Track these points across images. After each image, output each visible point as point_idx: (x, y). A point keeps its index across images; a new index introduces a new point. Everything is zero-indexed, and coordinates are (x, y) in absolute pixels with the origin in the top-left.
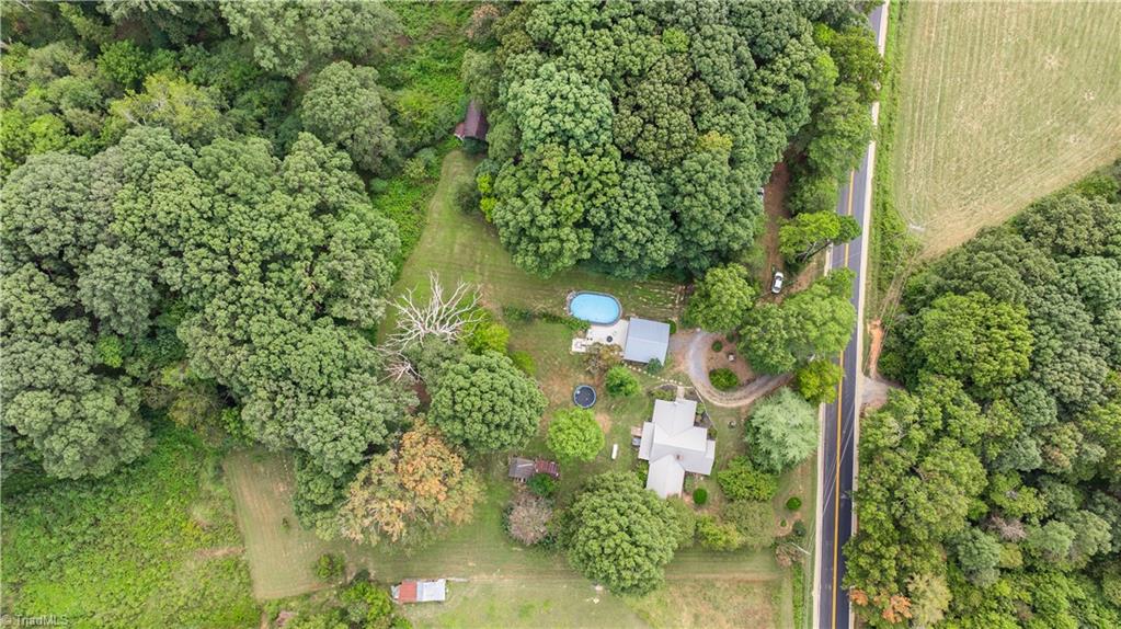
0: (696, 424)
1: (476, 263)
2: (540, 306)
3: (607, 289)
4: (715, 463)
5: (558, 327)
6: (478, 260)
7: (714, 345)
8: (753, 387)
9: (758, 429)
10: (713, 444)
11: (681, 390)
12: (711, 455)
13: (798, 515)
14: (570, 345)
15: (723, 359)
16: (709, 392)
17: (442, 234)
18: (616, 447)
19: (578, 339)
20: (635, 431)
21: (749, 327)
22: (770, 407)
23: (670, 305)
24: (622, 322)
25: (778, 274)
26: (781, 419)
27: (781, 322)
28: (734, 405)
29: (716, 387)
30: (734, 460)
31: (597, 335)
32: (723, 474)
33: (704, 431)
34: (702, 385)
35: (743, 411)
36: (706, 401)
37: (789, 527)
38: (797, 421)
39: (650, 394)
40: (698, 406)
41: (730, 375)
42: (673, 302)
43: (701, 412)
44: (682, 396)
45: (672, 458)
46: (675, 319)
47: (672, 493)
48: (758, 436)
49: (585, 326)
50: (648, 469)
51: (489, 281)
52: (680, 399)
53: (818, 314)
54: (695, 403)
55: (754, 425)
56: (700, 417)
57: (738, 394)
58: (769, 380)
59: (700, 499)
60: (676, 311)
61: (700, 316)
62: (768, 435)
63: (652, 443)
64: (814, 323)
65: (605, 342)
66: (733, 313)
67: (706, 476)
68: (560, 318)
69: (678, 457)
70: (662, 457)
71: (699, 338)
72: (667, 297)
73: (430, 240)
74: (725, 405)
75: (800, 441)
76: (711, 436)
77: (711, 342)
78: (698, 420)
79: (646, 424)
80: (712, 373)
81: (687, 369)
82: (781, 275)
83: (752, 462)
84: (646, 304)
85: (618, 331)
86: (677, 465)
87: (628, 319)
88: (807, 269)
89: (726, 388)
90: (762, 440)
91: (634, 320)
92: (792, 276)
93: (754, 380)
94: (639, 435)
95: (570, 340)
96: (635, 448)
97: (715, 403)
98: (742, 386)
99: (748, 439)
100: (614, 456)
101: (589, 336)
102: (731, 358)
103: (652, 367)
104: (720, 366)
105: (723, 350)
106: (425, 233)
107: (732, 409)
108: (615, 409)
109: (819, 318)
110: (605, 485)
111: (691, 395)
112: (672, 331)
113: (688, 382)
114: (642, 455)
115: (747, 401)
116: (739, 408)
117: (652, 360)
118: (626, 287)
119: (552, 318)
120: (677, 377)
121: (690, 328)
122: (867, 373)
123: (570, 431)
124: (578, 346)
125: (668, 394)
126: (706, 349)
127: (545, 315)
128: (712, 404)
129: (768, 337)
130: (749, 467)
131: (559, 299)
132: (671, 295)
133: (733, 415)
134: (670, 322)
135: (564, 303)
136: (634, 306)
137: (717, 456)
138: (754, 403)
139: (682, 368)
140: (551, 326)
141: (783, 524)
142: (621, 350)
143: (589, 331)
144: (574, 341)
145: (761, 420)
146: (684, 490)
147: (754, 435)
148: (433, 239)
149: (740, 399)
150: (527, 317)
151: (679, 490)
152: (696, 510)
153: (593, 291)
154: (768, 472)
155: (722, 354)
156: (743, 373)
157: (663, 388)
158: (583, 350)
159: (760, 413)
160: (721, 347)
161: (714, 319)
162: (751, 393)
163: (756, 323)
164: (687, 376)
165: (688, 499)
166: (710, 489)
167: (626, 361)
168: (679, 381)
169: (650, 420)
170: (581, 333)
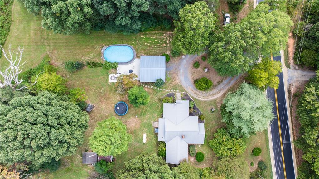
0: (191, 114)
1: (45, 39)
2: (86, 59)
3: (124, 41)
4: (206, 136)
5: (99, 69)
6: (46, 38)
7: (194, 64)
8: (221, 86)
9: (231, 113)
10: (203, 125)
11: (179, 95)
12: (203, 133)
13: (260, 158)
14: (108, 79)
15: (200, 72)
16: (195, 93)
17: (22, 25)
18: (145, 136)
19: (112, 75)
20: (155, 124)
21: (215, 43)
22: (237, 98)
23: (164, 45)
24: (137, 60)
25: (226, 15)
26: (248, 105)
27: (239, 34)
28: (212, 98)
29: (200, 89)
30: (217, 132)
31: (123, 70)
32: (211, 142)
33: (196, 118)
34: (191, 91)
35: (218, 101)
36: (195, 99)
37: (255, 166)
38: (258, 105)
39: (160, 100)
40: (190, 103)
41: (207, 81)
42: (166, 42)
43: (192, 106)
44: (180, 98)
45: (179, 138)
46: (168, 53)
47: (182, 159)
48: (232, 118)
49: (114, 66)
50: (165, 146)
51: (54, 49)
52: (179, 100)
53: (265, 24)
54: (188, 101)
55: (228, 111)
56: (192, 109)
57: (213, 91)
58: (231, 80)
59: (199, 157)
60: (168, 48)
61: (180, 43)
62: (239, 117)
63: (165, 131)
64: (263, 32)
65: (129, 74)
66: (202, 36)
67: (201, 144)
68: (99, 64)
69: (182, 137)
70: (172, 139)
71: (185, 61)
72: (162, 40)
73: (15, 31)
74: (206, 100)
75: (261, 118)
76: (200, 120)
77: (192, 63)
78: (191, 112)
79: (160, 120)
80: (196, 82)
81: (181, 81)
82: (228, 15)
83: (229, 133)
84: (149, 46)
85: (135, 65)
86: (183, 141)
87: (139, 57)
88: (243, 9)
89: (206, 89)
90: (235, 121)
91: (143, 57)
92: (235, 14)
93: (222, 81)
94: (157, 126)
95: (107, 76)
96: (156, 134)
97: (201, 99)
98: (215, 86)
99: (225, 120)
100: (145, 142)
101: (118, 71)
102: (206, 70)
103: (158, 84)
104: (200, 77)
105: (200, 66)
106: (12, 27)
107: (211, 101)
108: (141, 114)
109: (266, 28)
110: (136, 166)
111: (186, 97)
112: (167, 60)
113: (182, 89)
114: (161, 139)
115: (220, 95)
116: (215, 100)
117: (158, 80)
118: (136, 38)
119: (94, 65)
120: (175, 88)
121: (178, 56)
122: (288, 66)
123: (101, 139)
124: (112, 79)
125: (171, 99)
126: (190, 68)
127: (89, 63)
128: (199, 100)
129: (231, 47)
130: (228, 137)
131: (97, 53)
132: (164, 39)
133: (212, 105)
134: (165, 55)
135: (100, 54)
136: (143, 49)
137: (207, 131)
138: (224, 95)
139: (177, 81)
140: (94, 69)
141: (252, 164)
142: (137, 77)
143: (118, 68)
144: (110, 76)
145: (232, 107)
146: (189, 154)
147: (228, 117)
148: (18, 29)
149: (215, 94)
150: (78, 67)
151: (186, 156)
152: (198, 165)
153: (116, 44)
154: (240, 137)
155: (200, 69)
156: (214, 78)
157: (168, 96)
158: (115, 81)
159: (231, 103)
160: (199, 65)
161: (190, 44)
162: (221, 90)
163: (220, 40)
164: (181, 86)
165: (193, 159)
166: (205, 151)
167: (143, 83)
168: (176, 90)
169: (162, 117)
170: (113, 70)
